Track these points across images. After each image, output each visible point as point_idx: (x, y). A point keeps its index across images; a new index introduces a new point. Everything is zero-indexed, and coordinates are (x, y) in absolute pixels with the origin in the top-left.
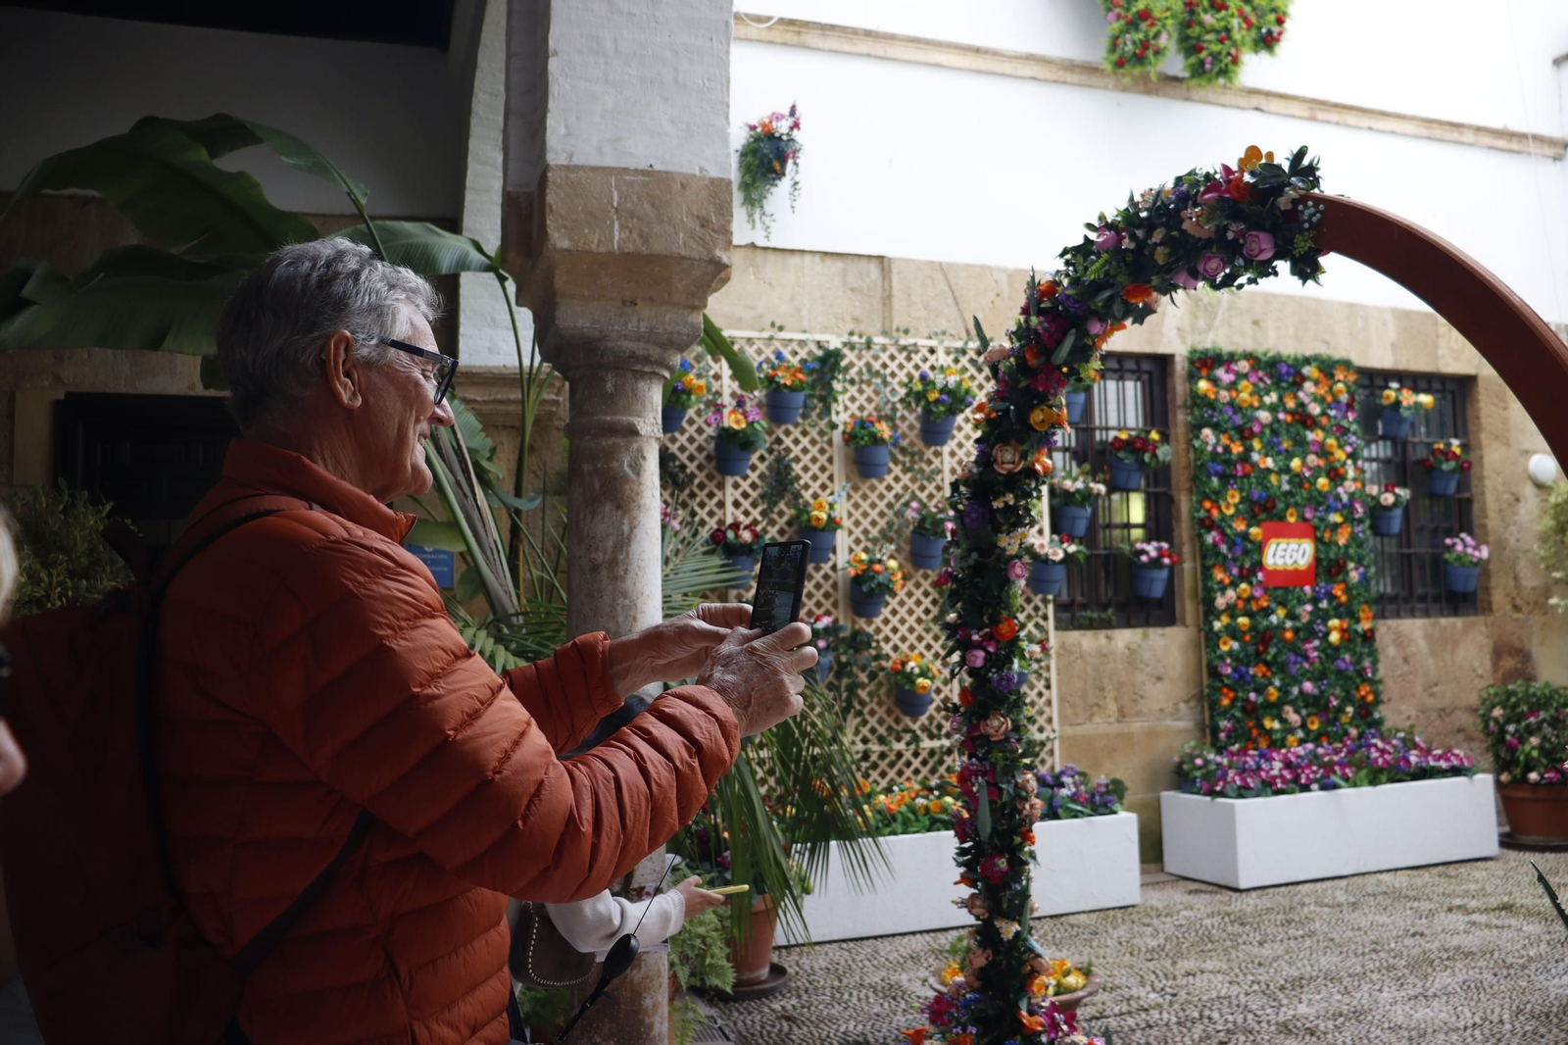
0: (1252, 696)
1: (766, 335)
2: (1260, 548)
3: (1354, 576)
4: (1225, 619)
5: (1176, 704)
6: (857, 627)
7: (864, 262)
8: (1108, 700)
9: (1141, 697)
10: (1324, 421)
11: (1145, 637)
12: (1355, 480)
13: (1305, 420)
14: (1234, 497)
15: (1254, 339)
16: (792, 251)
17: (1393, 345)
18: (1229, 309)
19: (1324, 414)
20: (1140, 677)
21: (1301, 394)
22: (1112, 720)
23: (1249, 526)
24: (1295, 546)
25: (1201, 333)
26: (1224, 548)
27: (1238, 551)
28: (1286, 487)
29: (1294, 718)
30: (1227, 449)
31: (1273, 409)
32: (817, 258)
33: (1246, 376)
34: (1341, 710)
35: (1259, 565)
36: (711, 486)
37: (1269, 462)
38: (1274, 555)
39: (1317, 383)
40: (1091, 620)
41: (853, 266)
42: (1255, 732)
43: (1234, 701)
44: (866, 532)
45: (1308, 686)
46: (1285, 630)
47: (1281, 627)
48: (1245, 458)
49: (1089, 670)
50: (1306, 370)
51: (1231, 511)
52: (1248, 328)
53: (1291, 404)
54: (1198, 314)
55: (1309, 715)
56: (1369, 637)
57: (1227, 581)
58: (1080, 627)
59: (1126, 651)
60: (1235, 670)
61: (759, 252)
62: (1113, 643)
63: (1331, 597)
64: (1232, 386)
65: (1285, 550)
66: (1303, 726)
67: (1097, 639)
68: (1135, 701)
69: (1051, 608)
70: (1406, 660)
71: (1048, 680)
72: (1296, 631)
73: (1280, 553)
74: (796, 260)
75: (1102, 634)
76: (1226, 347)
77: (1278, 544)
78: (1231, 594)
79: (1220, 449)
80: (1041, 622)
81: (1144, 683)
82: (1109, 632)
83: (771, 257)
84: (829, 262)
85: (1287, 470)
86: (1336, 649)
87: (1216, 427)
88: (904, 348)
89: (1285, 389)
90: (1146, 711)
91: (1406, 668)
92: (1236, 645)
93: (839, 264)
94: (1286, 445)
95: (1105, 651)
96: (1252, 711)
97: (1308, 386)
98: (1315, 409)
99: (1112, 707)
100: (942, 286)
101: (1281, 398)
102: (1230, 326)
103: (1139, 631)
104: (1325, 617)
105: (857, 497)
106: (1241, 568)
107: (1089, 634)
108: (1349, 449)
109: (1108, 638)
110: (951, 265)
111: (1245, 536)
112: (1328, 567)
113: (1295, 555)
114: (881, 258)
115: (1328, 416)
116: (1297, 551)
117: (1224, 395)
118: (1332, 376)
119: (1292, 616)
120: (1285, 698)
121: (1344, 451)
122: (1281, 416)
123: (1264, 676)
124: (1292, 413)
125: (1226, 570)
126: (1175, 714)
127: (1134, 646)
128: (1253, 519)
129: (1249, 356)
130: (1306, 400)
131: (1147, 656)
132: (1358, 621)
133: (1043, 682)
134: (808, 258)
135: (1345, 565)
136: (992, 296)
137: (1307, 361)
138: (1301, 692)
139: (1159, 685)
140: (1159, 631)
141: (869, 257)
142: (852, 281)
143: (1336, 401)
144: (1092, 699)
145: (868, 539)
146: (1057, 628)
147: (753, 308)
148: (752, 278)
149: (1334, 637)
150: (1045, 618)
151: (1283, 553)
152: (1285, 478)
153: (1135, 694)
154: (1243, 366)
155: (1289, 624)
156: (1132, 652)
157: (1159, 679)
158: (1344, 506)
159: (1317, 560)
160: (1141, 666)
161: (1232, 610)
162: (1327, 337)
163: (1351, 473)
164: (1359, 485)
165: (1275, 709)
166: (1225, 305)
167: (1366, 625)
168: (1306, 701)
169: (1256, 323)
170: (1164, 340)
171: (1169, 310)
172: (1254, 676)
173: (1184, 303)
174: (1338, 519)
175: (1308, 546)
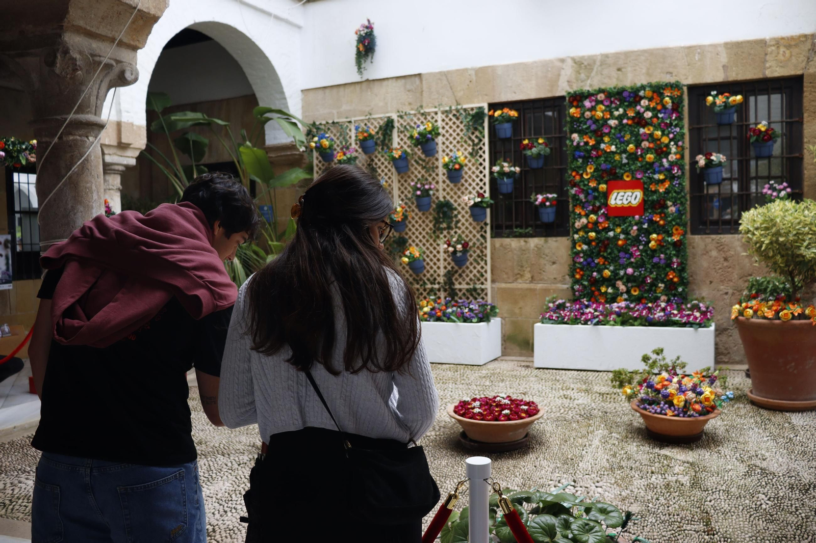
0: (595, 274)
1: (367, 117)
2: (606, 195)
3: (672, 209)
4: (581, 233)
5: (564, 276)
6: (401, 236)
7: (413, 79)
8: (526, 272)
9: (544, 271)
10: (654, 120)
11: (546, 242)
12: (676, 154)
13: (640, 121)
14: (591, 169)
15: (618, 79)
16: (384, 79)
17: (724, 66)
18: (601, 65)
19: (656, 116)
20: (542, 261)
21: (638, 108)
22: (528, 282)
23: (599, 184)
24: (630, 194)
25: (582, 82)
26: (582, 196)
27: (591, 197)
28: (625, 161)
29: (622, 288)
30: (586, 143)
31: (620, 118)
32: (394, 80)
33: (602, 102)
34: (654, 284)
35: (606, 205)
37: (613, 148)
38: (616, 199)
39: (650, 100)
40: (520, 233)
41: (409, 81)
42: (597, 293)
43: (582, 276)
44: (406, 196)
45: (630, 271)
46: (619, 239)
47: (616, 238)
48: (596, 147)
49: (515, 257)
50: (642, 93)
51: (589, 176)
52: (614, 73)
53: (631, 114)
54: (581, 72)
55: (632, 287)
56: (679, 245)
57: (583, 213)
58: (516, 237)
59: (536, 249)
60: (585, 260)
61: (372, 82)
62: (528, 244)
63: (651, 222)
64: (592, 109)
65: (623, 196)
66: (628, 292)
67: (520, 242)
68: (540, 273)
70: (726, 259)
71: (486, 261)
72: (626, 239)
73: (619, 197)
74: (385, 83)
75: (522, 240)
76: (587, 88)
77: (618, 193)
78: (584, 220)
79: (582, 144)
80: (484, 234)
81: (545, 264)
82: (526, 239)
83: (377, 83)
84: (399, 81)
85: (625, 151)
86: (654, 251)
87: (581, 133)
88: (423, 114)
89: (627, 106)
90: (546, 278)
91: (726, 264)
92: (585, 247)
93: (403, 81)
94: (627, 137)
95: (524, 248)
96: (594, 282)
97: (644, 102)
98: (648, 115)
99: (528, 276)
100: (445, 82)
101: (625, 111)
102: (602, 74)
103: (543, 239)
104: (648, 233)
105: (402, 181)
106: (594, 205)
107: (515, 239)
108: (671, 136)
109: (526, 242)
110: (449, 72)
111: (596, 189)
112: (653, 204)
113: (629, 199)
114: (419, 75)
115: (658, 118)
116: (631, 196)
117: (588, 114)
118: (662, 94)
119: (626, 232)
120: (615, 276)
121: (668, 137)
122: (625, 121)
123: (603, 264)
124: (633, 118)
125: (583, 208)
126: (563, 281)
127: (540, 246)
128: (602, 180)
129: (601, 91)
130: (642, 110)
131: (547, 251)
132: (671, 235)
133: (484, 262)
134: (390, 81)
135: (665, 201)
136: (468, 82)
137: (643, 87)
138: (625, 273)
139: (554, 266)
140: (554, 239)
141: (415, 75)
142: (408, 87)
143: (664, 107)
144: (516, 271)
145: (407, 199)
146: (492, 237)
147: (369, 106)
148: (369, 93)
149: (652, 244)
150: (485, 232)
151: (621, 198)
152: (624, 156)
153: (540, 270)
154: (601, 97)
155: (622, 236)
156: (539, 249)
157: (554, 263)
158: (666, 169)
159: (644, 201)
160: (544, 256)
161: (585, 228)
162: (671, 70)
163: (674, 149)
164: (678, 156)
165: (609, 282)
166: (598, 63)
167: (675, 238)
168: (629, 279)
169: (619, 70)
170: (560, 89)
171: (563, 72)
172: (597, 264)
173: (572, 67)
174: (662, 177)
175: (639, 194)
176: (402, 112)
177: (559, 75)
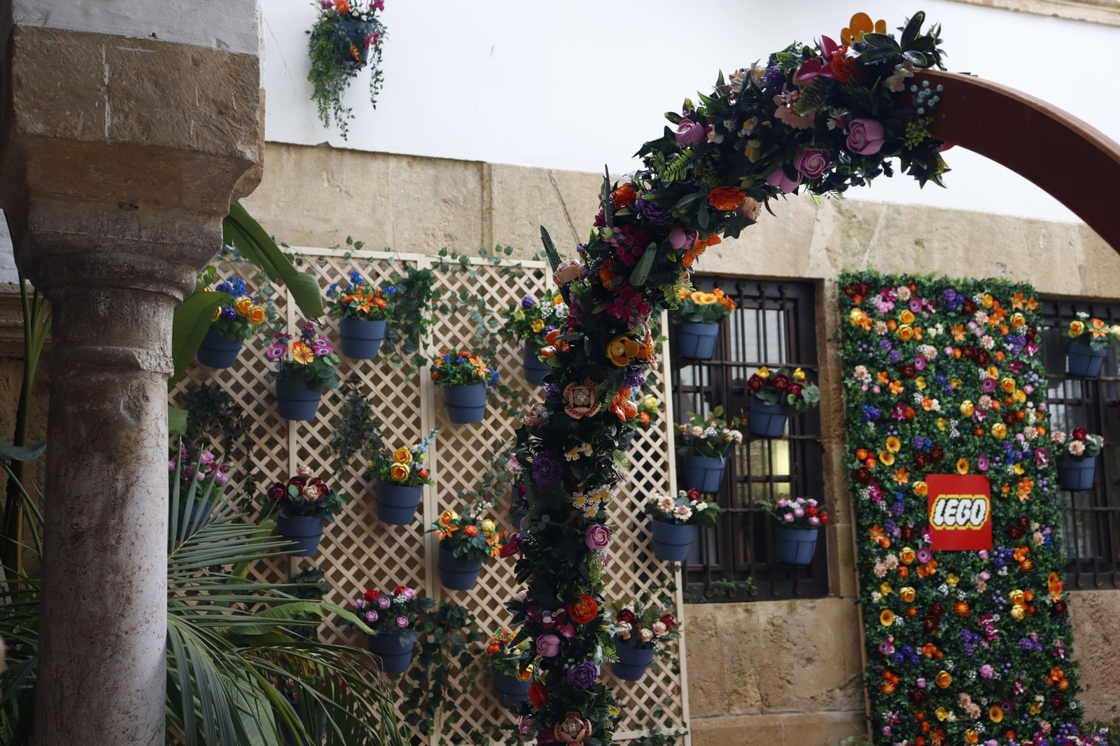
0: (921, 681)
1: (341, 252)
2: (926, 505)
3: (1039, 538)
4: (886, 589)
5: (831, 691)
6: (448, 600)
7: (459, 169)
8: (749, 687)
9: (789, 682)
10: (1000, 356)
11: (792, 610)
12: (1036, 425)
13: (978, 356)
14: (894, 445)
15: (916, 262)
16: (374, 154)
17: (1080, 268)
18: (887, 227)
19: (999, 348)
20: (786, 658)
21: (972, 325)
22: (754, 710)
23: (912, 479)
24: (968, 504)
25: (854, 255)
26: (883, 505)
27: (900, 509)
28: (955, 434)
29: (973, 708)
30: (885, 389)
31: (938, 342)
32: (404, 163)
33: (907, 304)
34: (1029, 699)
35: (925, 525)
36: (272, 432)
37: (935, 405)
38: (942, 515)
39: (990, 313)
40: (728, 590)
41: (447, 173)
42: (926, 725)
43: (898, 687)
44: (458, 487)
45: (987, 669)
46: (958, 602)
47: (952, 598)
48: (906, 399)
49: (726, 650)
50: (978, 298)
51: (892, 462)
52: (910, 248)
53: (960, 337)
54: (851, 233)
55: (989, 705)
56: (1059, 611)
57: (887, 544)
58: (714, 599)
59: (770, 627)
60: (898, 650)
61: (334, 153)
62: (754, 618)
63: (1012, 563)
64: (891, 316)
65: (956, 507)
66: (984, 718)
67: (735, 613)
68: (781, 687)
69: (679, 575)
70: (1106, 639)
71: (676, 662)
72: (971, 603)
73: (949, 511)
74: (378, 164)
75: (740, 608)
76: (884, 271)
77: (947, 501)
78: (892, 558)
79: (877, 390)
80: (668, 593)
81: (791, 666)
82: (749, 605)
83: (348, 159)
84: (418, 168)
85: (957, 414)
86: (1020, 624)
87: (871, 364)
88: (506, 271)
89: (953, 319)
90: (794, 699)
91: (1107, 649)
92: (899, 621)
93: (430, 171)
94: (954, 384)
95: (744, 627)
96: (921, 699)
97: (980, 316)
98: (989, 343)
99: (754, 695)
100: (552, 198)
101: (947, 330)
102: (889, 246)
103: (785, 603)
104: (1005, 586)
105: (448, 445)
106: (904, 528)
107: (725, 606)
108: (1029, 389)
109: (747, 611)
110: (561, 174)
111: (908, 491)
112: (1007, 527)
113: (967, 512)
114: (479, 164)
115: (1005, 352)
116: (971, 508)
117: (881, 327)
118: (1009, 304)
119: (966, 586)
120: (960, 684)
121: (1024, 391)
122: (949, 351)
123: (934, 657)
124: (961, 347)
125: (886, 531)
126: (830, 704)
127: (778, 622)
128: (916, 471)
129: (910, 282)
130: (978, 332)
131: (794, 633)
132: (1046, 591)
133: (670, 665)
134: (393, 163)
135: (1028, 523)
137: (979, 286)
138: (979, 675)
139: (810, 667)
140: (809, 603)
141: (466, 162)
142: (445, 190)
143: (1014, 333)
144: (729, 686)
145: (461, 495)
146: (685, 601)
147: (327, 221)
148: (326, 184)
149: (1017, 611)
150: (672, 588)
151: (953, 511)
152: (954, 423)
153: (781, 679)
154: (904, 293)
155: (962, 595)
156: (776, 627)
157: (810, 660)
158: (1025, 455)
159: (994, 519)
160: (789, 645)
161: (893, 578)
162: (1004, 260)
163: (1032, 418)
164: (1042, 431)
165: (949, 697)
166: (882, 222)
167: (1055, 596)
168: (986, 688)
169: (918, 243)
170: (812, 263)
171: (817, 228)
172: (923, 657)
173: (835, 219)
174: (1018, 471)
175: (983, 503)
176: (454, 256)
177: (811, 233)
